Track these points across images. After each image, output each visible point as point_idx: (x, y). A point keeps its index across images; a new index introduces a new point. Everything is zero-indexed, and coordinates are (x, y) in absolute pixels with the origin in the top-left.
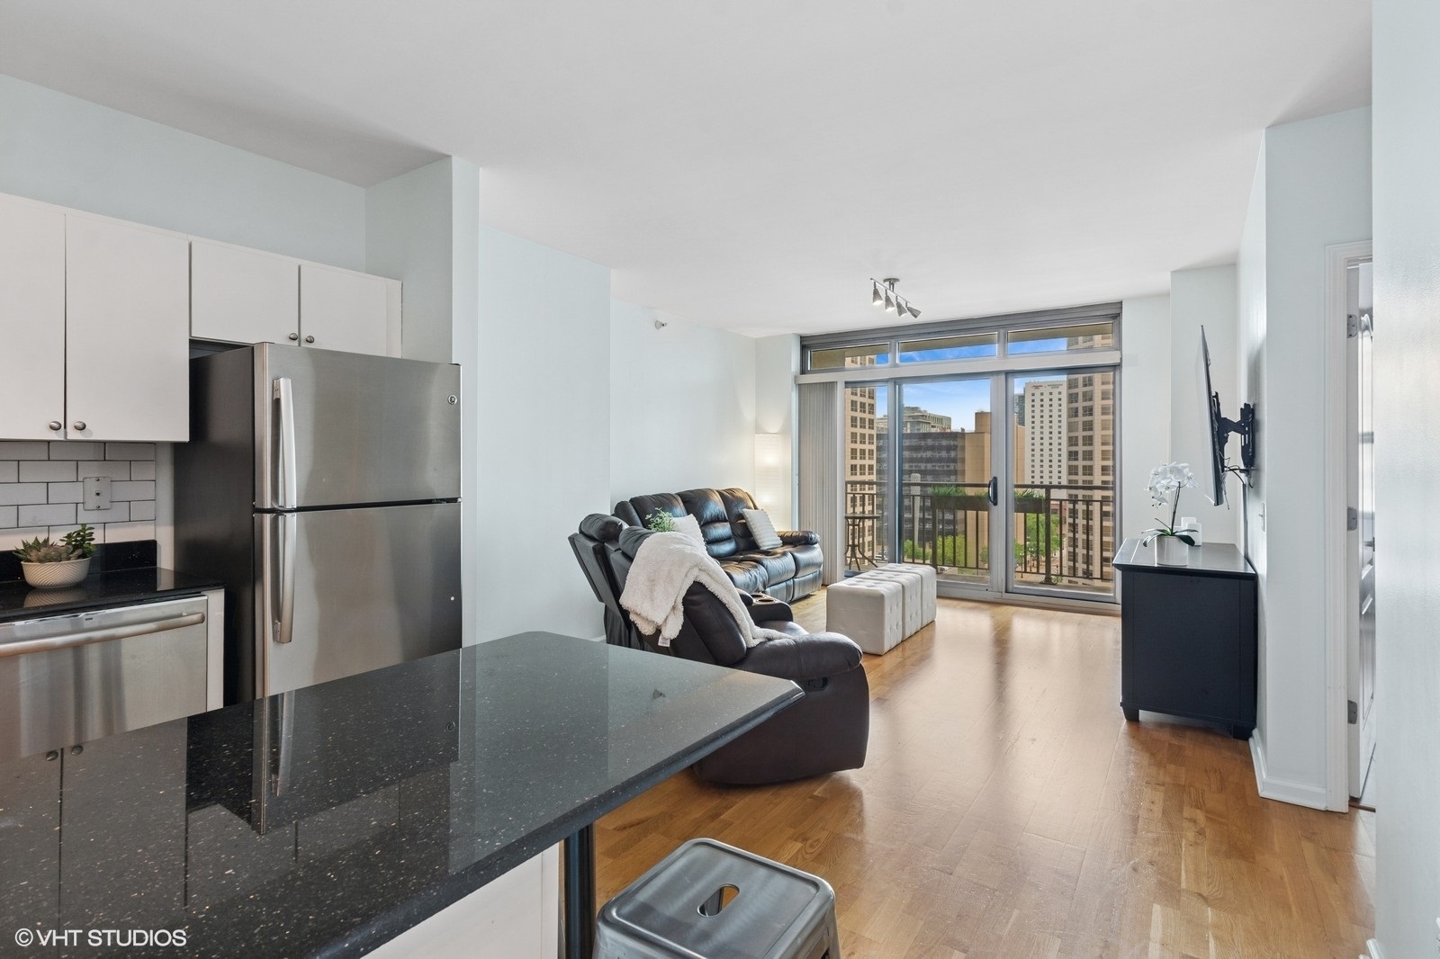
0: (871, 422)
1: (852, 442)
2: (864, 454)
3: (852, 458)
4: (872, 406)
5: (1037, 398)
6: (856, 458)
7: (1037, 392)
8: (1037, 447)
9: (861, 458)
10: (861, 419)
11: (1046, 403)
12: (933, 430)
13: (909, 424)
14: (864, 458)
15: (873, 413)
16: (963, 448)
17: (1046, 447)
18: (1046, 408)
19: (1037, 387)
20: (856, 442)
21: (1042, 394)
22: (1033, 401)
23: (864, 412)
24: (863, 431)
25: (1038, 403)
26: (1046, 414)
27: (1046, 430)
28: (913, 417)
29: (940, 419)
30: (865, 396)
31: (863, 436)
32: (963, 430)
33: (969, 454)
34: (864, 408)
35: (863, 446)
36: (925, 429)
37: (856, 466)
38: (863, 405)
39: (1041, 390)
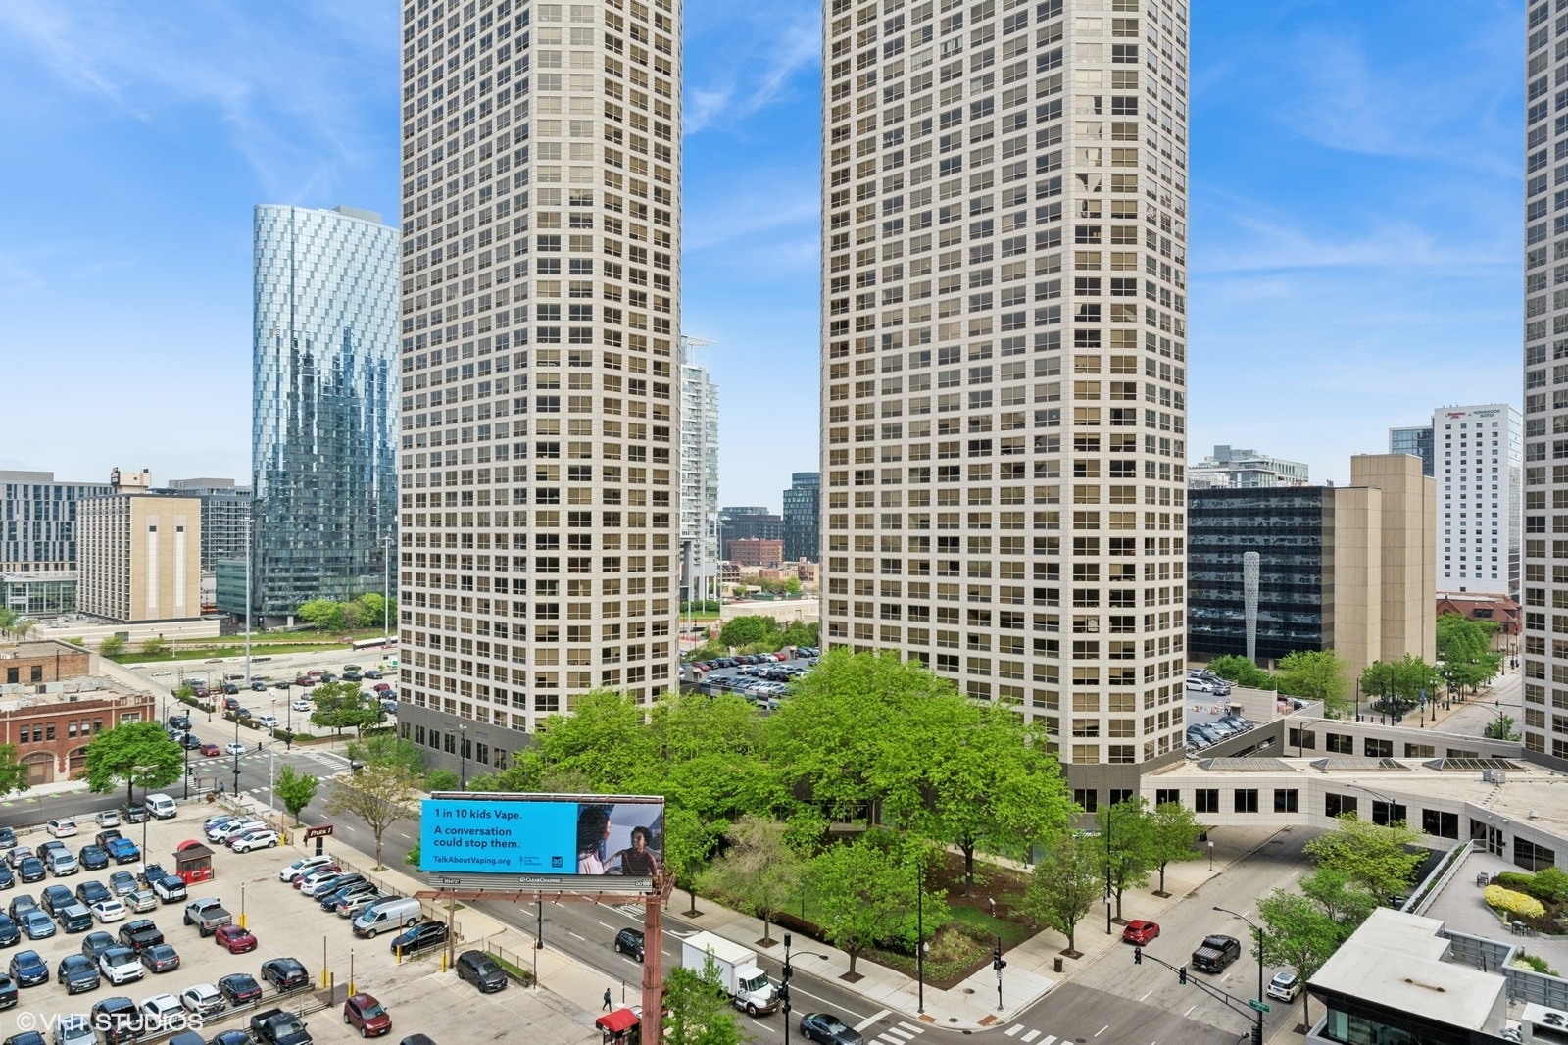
0: (1179, 469)
1: (1147, 502)
2: (1168, 521)
3: (1147, 527)
4: (1180, 445)
5: (1456, 432)
6: (1153, 528)
7: (1456, 424)
8: (1456, 511)
9: (1162, 528)
10: (1162, 465)
11: (1471, 440)
12: (1280, 485)
13: (1239, 476)
14: (1168, 528)
15: (1182, 456)
16: (1332, 512)
17: (1471, 510)
18: (1471, 448)
19: (1455, 416)
20: (1153, 502)
21: (1464, 426)
22: (1448, 437)
23: (1168, 454)
24: (1165, 484)
25: (1456, 441)
26: (1471, 458)
27: (1471, 483)
28: (1247, 465)
29: (1290, 469)
30: (1168, 428)
31: (1165, 492)
32: (1331, 483)
33: (1342, 521)
34: (1168, 447)
35: (1165, 509)
36: (1264, 483)
37: (1153, 540)
38: (1165, 443)
39: (1462, 420)
